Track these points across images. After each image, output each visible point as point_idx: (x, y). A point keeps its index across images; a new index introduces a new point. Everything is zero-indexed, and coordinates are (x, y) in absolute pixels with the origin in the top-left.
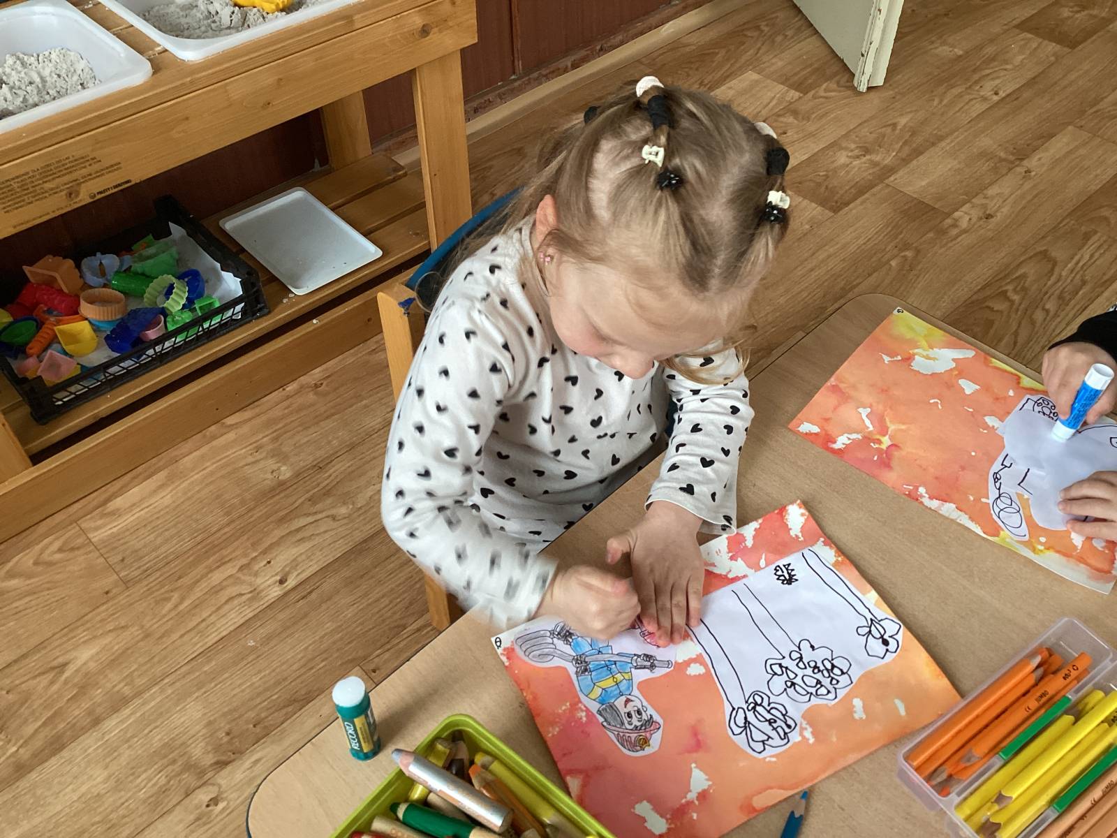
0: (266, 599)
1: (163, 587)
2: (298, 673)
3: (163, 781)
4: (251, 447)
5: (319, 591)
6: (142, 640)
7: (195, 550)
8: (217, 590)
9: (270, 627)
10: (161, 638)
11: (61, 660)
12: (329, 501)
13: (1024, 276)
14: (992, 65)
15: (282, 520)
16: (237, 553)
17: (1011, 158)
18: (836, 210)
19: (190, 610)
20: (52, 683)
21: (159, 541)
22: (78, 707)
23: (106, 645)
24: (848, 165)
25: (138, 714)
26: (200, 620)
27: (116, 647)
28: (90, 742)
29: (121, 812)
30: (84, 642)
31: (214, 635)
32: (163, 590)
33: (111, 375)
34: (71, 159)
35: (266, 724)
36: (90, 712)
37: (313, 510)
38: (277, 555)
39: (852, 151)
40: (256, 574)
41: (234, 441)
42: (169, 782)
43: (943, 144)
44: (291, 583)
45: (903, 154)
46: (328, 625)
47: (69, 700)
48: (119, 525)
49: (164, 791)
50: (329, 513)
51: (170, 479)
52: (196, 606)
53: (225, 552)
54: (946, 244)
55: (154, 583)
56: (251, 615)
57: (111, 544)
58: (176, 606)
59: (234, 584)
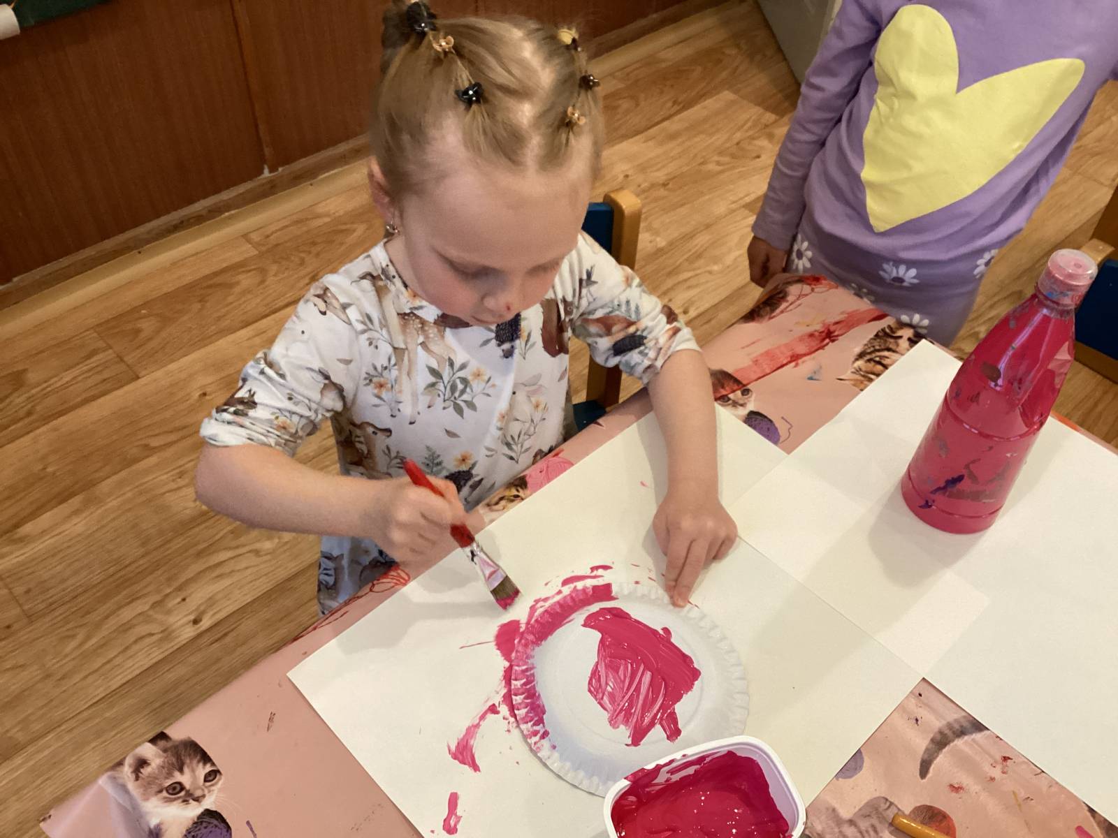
0: (177, 641)
1: (68, 622)
4: (173, 473)
6: (41, 680)
7: (106, 583)
8: (126, 628)
9: (180, 671)
10: (61, 679)
12: (253, 534)
15: (200, 555)
16: (151, 588)
19: (95, 650)
21: (68, 572)
25: (30, 764)
26: (104, 660)
27: (12, 689)
31: (120, 677)
32: (68, 627)
37: (234, 544)
38: (192, 593)
40: (169, 612)
41: (157, 465)
44: (206, 623)
48: (24, 553)
50: (253, 547)
51: (87, 504)
53: (136, 587)
55: (59, 619)
56: (161, 657)
57: (17, 573)
59: (145, 622)
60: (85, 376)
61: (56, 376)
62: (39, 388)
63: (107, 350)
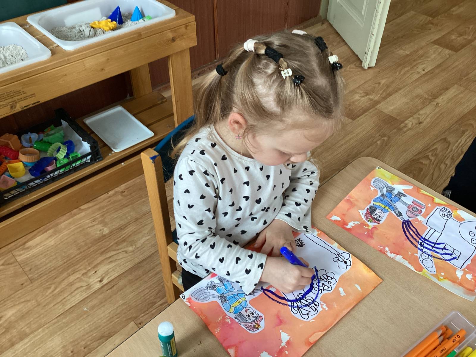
0: (94, 289)
1: (47, 282)
2: (106, 324)
4: (92, 219)
5: (117, 286)
6: (36, 306)
7: (63, 265)
8: (71, 284)
9: (95, 302)
10: (45, 306)
12: (125, 244)
13: (436, 149)
14: (422, 58)
15: (102, 253)
16: (82, 267)
17: (430, 98)
18: (354, 119)
19: (59, 294)
21: (47, 261)
22: (5, 338)
23: (20, 309)
24: (359, 100)
25: (32, 342)
26: (63, 298)
27: (24, 310)
28: (10, 354)
30: (10, 307)
32: (47, 284)
33: (30, 186)
34: (13, 92)
35: (90, 347)
36: (10, 340)
37: (117, 248)
38: (99, 269)
39: (361, 94)
40: (90, 277)
41: (84, 216)
43: (400, 91)
44: (105, 281)
45: (383, 96)
46: (121, 302)
48: (30, 254)
50: (125, 249)
51: (55, 233)
52: (62, 292)
53: (76, 267)
54: (402, 134)
55: (44, 281)
56: (87, 296)
57: (26, 262)
58: (53, 292)
59: (80, 281)
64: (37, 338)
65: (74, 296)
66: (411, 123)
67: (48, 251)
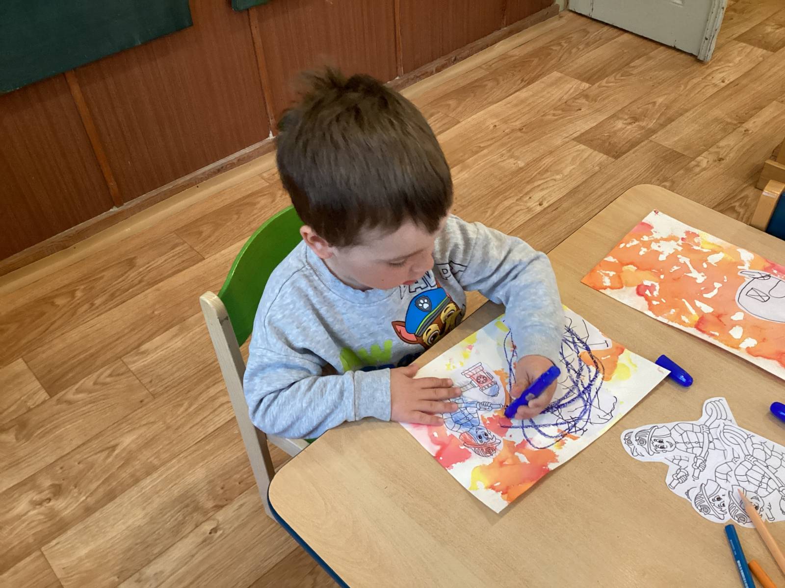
1: (178, 397)
3: (180, 518)
6: (165, 430)
7: (198, 374)
8: (213, 399)
10: (177, 429)
11: (112, 443)
13: (746, 197)
14: (720, 64)
17: (735, 122)
18: (616, 157)
19: (196, 412)
20: (108, 456)
21: (174, 369)
22: (125, 471)
23: (142, 434)
24: (623, 129)
25: (164, 476)
26: (202, 418)
27: (148, 435)
28: (133, 493)
29: (155, 537)
30: (127, 432)
31: (212, 426)
32: (178, 400)
35: (247, 483)
36: (132, 475)
39: (626, 120)
42: (185, 518)
43: (688, 114)
45: (661, 122)
47: (118, 468)
48: (147, 360)
49: (182, 524)
51: (181, 331)
52: (199, 409)
53: (216, 376)
54: (692, 177)
55: (172, 395)
57: (143, 372)
58: (186, 410)
59: (224, 395)
60: (171, 259)
61: (153, 260)
62: (144, 268)
63: (183, 244)
64: (170, 472)
65: (217, 415)
66: (705, 161)
67: (173, 355)
